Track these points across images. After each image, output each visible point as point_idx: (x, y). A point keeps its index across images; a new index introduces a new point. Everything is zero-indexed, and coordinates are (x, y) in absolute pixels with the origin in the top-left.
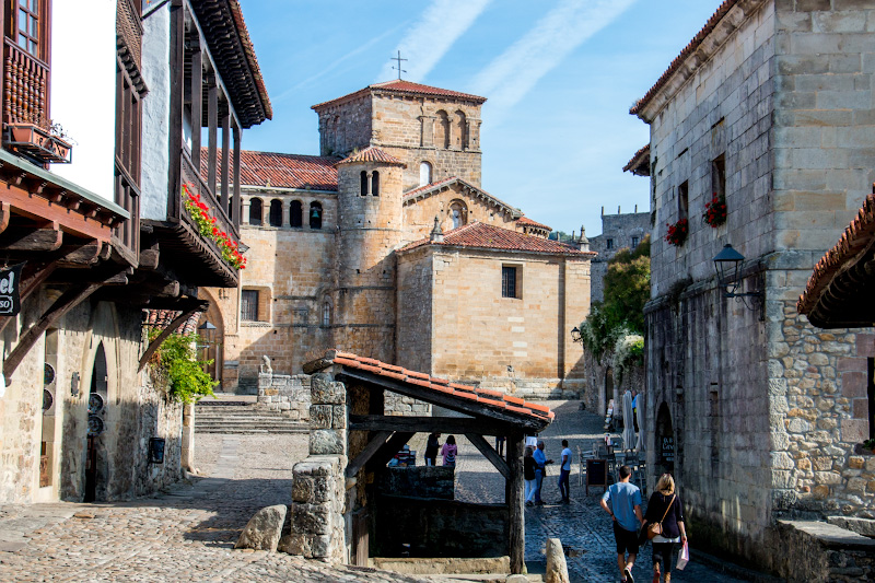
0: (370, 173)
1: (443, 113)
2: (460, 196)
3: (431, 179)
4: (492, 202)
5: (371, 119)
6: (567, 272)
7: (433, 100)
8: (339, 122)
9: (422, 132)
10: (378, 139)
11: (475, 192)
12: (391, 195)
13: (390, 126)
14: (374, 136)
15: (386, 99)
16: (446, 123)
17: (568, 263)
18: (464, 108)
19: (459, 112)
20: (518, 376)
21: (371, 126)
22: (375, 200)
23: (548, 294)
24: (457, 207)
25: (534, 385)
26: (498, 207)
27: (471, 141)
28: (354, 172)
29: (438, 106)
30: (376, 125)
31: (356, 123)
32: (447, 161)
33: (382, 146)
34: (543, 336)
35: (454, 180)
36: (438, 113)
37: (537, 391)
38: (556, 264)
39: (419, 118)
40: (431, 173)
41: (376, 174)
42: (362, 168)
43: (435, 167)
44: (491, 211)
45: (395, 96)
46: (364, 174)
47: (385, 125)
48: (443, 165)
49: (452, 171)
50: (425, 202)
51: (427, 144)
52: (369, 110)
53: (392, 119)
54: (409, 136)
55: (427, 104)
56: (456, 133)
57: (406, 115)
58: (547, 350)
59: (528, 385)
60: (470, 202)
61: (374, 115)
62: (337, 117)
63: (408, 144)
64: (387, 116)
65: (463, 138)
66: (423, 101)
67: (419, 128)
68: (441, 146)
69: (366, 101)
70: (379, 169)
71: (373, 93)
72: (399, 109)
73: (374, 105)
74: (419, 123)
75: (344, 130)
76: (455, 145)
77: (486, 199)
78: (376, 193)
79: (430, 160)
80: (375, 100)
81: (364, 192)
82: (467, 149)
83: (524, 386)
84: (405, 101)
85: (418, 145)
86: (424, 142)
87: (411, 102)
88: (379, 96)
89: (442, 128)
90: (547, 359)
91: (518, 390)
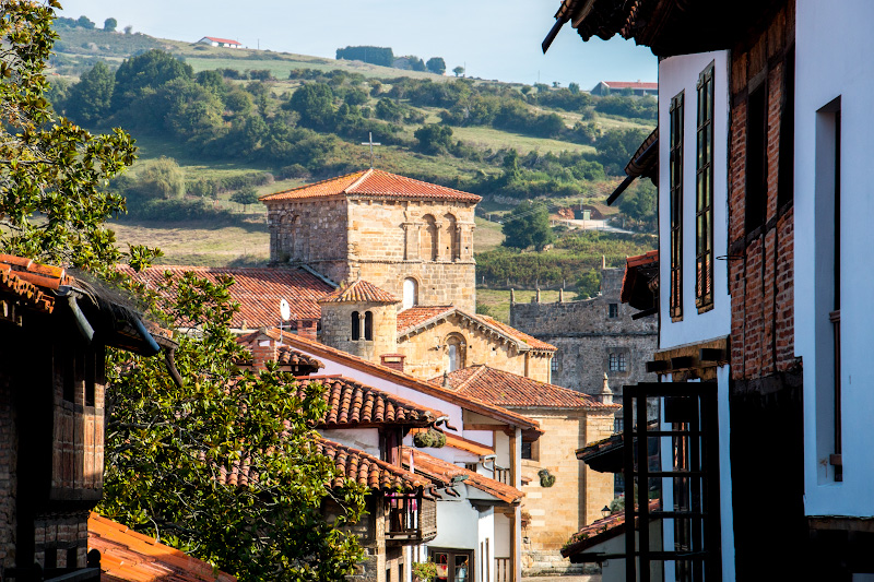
0: (362, 314)
1: (430, 218)
2: (458, 329)
3: (416, 298)
4: (495, 335)
5: (346, 229)
6: (588, 428)
7: (418, 203)
8: (298, 222)
9: (405, 241)
10: (356, 254)
11: (475, 324)
12: (386, 338)
13: (368, 237)
14: (351, 251)
15: (364, 204)
16: (434, 229)
17: (590, 418)
18: (455, 210)
19: (449, 215)
20: (535, 548)
21: (346, 238)
22: (368, 345)
23: (567, 453)
24: (454, 341)
25: (552, 558)
26: (502, 339)
27: (463, 250)
28: (344, 313)
29: (425, 209)
30: (353, 237)
31: (325, 231)
32: (435, 277)
33: (360, 261)
34: (563, 502)
35: (451, 311)
36: (424, 217)
37: (555, 565)
38: (575, 419)
39: (402, 226)
40: (416, 291)
41: (369, 315)
42: (353, 308)
43: (421, 284)
44: (493, 345)
45: (375, 201)
46: (355, 315)
47: (364, 236)
48: (431, 282)
49: (441, 287)
50: (418, 338)
51: (411, 257)
52: (344, 218)
53: (371, 229)
54: (391, 248)
55: (412, 208)
56: (445, 240)
57: (387, 223)
58: (567, 518)
59: (547, 558)
60: (469, 335)
61: (350, 225)
62: (296, 216)
63: (390, 258)
64: (366, 225)
65: (453, 246)
66: (406, 204)
67: (402, 238)
68: (428, 258)
69: (339, 206)
70: (373, 309)
71: (349, 199)
72: (379, 216)
73: (350, 213)
74: (402, 231)
75: (308, 234)
76: (444, 256)
77: (488, 331)
78: (369, 336)
79: (415, 275)
80: (351, 207)
81: (356, 336)
82: (458, 261)
83: (541, 560)
84: (386, 206)
85: (401, 258)
86: (409, 254)
87: (392, 207)
88: (356, 202)
89: (429, 236)
90: (567, 528)
91: (535, 564)
